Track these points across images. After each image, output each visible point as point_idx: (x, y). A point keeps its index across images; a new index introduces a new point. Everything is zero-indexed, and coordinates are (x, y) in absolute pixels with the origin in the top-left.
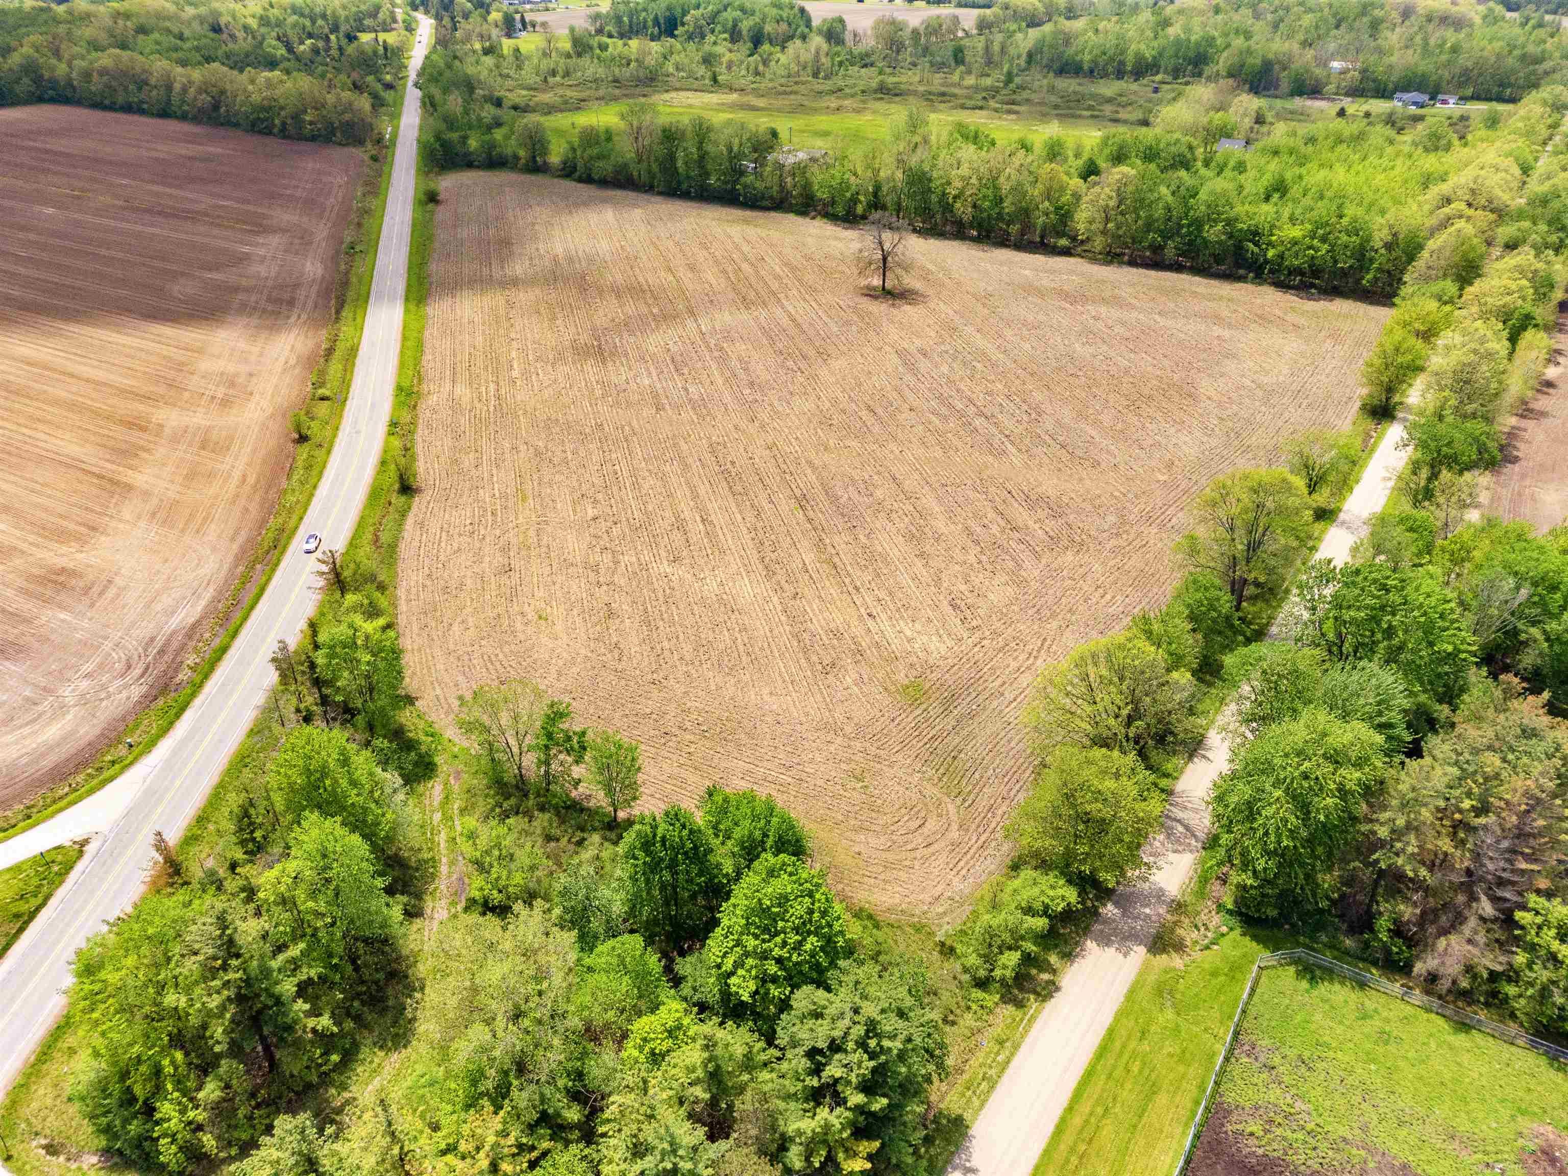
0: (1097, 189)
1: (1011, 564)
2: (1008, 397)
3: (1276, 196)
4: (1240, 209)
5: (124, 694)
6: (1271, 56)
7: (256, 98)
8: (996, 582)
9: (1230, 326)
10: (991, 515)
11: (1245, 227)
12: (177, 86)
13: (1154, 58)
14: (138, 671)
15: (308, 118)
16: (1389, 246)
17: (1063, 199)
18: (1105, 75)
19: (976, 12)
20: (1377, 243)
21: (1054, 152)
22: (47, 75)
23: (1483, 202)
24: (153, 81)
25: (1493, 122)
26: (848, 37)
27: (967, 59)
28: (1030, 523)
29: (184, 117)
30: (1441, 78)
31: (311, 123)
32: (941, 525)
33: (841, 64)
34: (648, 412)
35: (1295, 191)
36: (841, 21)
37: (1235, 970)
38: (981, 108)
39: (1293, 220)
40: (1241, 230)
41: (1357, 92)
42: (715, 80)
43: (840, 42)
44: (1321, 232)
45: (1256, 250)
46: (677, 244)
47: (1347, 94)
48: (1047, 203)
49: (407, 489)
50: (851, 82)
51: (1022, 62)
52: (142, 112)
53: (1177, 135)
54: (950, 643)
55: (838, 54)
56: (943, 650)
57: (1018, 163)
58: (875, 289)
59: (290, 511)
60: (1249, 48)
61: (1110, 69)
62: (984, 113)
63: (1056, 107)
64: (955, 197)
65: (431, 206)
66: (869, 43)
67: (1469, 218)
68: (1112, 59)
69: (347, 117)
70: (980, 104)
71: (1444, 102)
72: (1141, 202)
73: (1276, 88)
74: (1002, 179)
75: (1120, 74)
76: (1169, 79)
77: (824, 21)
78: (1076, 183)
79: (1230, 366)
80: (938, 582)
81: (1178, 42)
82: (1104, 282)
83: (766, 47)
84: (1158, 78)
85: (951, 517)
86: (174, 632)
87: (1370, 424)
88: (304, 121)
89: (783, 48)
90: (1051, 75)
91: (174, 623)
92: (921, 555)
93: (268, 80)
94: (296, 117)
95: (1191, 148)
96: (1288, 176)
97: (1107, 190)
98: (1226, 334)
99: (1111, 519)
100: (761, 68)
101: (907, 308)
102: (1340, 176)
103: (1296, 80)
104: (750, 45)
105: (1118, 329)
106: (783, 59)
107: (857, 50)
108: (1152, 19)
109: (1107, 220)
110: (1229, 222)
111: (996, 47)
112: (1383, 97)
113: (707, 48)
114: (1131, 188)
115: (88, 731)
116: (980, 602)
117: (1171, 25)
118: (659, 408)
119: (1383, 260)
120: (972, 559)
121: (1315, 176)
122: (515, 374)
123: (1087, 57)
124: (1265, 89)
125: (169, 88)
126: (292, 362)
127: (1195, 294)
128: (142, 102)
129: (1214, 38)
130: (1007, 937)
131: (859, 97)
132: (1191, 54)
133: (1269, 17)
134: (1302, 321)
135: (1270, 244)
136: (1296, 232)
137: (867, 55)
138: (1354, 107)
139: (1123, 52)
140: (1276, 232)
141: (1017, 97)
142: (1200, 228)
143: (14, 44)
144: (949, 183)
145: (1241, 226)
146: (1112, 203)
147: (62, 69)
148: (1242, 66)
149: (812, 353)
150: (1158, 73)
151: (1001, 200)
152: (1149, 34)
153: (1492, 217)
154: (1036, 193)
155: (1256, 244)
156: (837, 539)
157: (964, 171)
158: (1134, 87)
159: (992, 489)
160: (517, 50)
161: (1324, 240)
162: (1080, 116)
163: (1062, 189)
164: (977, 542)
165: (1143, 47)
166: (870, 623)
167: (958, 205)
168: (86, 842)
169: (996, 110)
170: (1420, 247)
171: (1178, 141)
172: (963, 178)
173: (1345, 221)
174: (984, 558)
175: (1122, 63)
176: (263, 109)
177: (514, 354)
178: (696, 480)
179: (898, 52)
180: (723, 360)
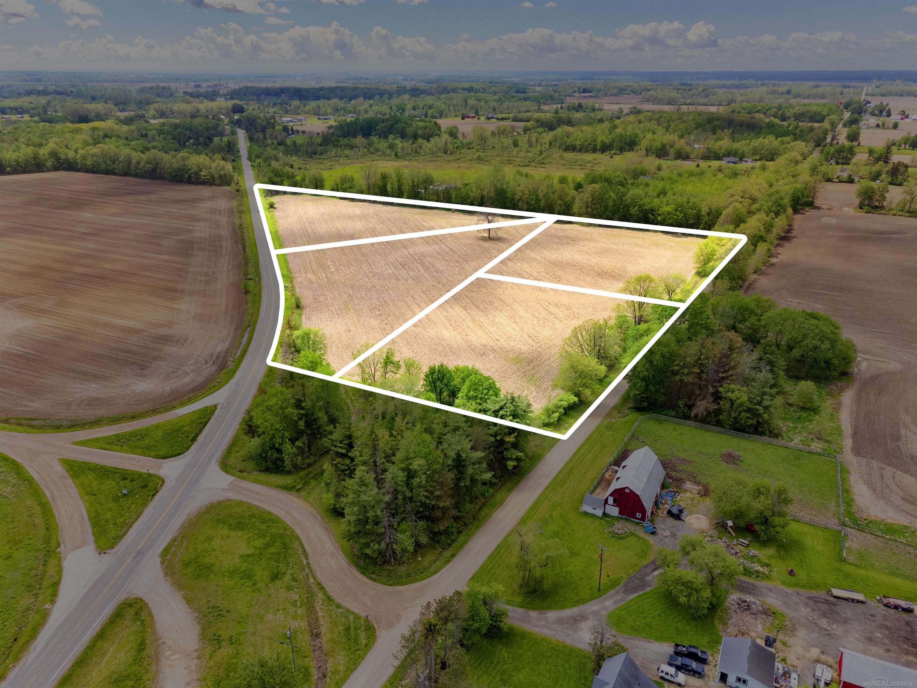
0: (582, 194)
1: (551, 324)
2: (547, 273)
3: (662, 195)
4: (646, 200)
5: (209, 369)
6: (665, 141)
7: (176, 165)
8: (545, 329)
9: (642, 247)
10: (542, 310)
11: (647, 208)
12: (134, 161)
13: (610, 143)
14: (211, 363)
15: (203, 173)
16: (709, 214)
17: (567, 199)
18: (587, 151)
19: (522, 124)
20: (704, 213)
21: (563, 180)
22: (63, 157)
23: (747, 196)
24: (121, 159)
25: (764, 168)
26: (460, 136)
27: (520, 144)
28: (558, 312)
29: (136, 176)
30: (744, 150)
31: (204, 176)
32: (522, 313)
33: (457, 148)
34: (394, 281)
35: (670, 193)
36: (456, 128)
37: (633, 422)
38: (528, 166)
39: (667, 204)
40: (646, 210)
41: (705, 158)
42: (396, 155)
43: (456, 137)
44: (679, 209)
45: (653, 217)
46: (392, 223)
47: (702, 158)
48: (560, 201)
49: (298, 307)
50: (463, 156)
51: (547, 146)
52: (115, 174)
53: (619, 173)
54: (529, 347)
55: (456, 143)
56: (526, 349)
57: (546, 184)
58: (485, 237)
59: (252, 315)
60: (654, 139)
61: (590, 148)
62: (529, 168)
63: (564, 165)
64: (518, 200)
65: (272, 209)
66: (470, 138)
67: (741, 202)
68: (590, 144)
69: (222, 173)
70: (527, 164)
71: (747, 162)
72: (601, 199)
73: (668, 156)
74: (539, 192)
75: (594, 151)
76: (618, 152)
77: (448, 128)
78: (573, 192)
79: (641, 261)
80: (522, 329)
81: (621, 136)
82: (587, 233)
83: (420, 140)
84: (613, 152)
85: (526, 311)
86: (220, 352)
87: (698, 278)
88: (200, 175)
89: (428, 141)
90: (561, 151)
91: (219, 349)
92: (515, 322)
93: (182, 157)
94: (197, 174)
95: (625, 179)
96: (667, 188)
97: (587, 194)
98: (641, 250)
99: (591, 310)
100: (418, 150)
101: (500, 244)
102: (689, 188)
103: (677, 153)
104: (412, 139)
105: (593, 249)
106: (429, 145)
107: (465, 141)
108: (609, 125)
109: (587, 207)
110: (640, 206)
111: (534, 140)
112: (719, 160)
113: (390, 141)
114: (597, 193)
115: (200, 379)
116: (539, 335)
117: (617, 128)
118: (398, 280)
119: (707, 219)
120: (535, 322)
121: (678, 187)
122: (332, 270)
123: (578, 143)
124: (663, 156)
125: (130, 162)
126: (231, 267)
127: (627, 236)
128: (114, 169)
129: (637, 133)
130: (553, 408)
131: (469, 162)
132: (627, 141)
133: (664, 125)
134: (673, 245)
135: (658, 215)
136: (668, 209)
137: (470, 143)
138: (704, 164)
139: (595, 140)
140: (660, 209)
141: (545, 161)
142: (628, 210)
143: (44, 142)
144: (515, 194)
145: (645, 208)
146: (590, 200)
147: (71, 154)
148: (652, 146)
149: (461, 260)
150: (612, 150)
151: (540, 201)
152: (606, 131)
153: (751, 201)
154: (555, 197)
155: (653, 215)
156: (480, 319)
157: (521, 188)
158: (602, 156)
159: (542, 302)
160: (295, 143)
161: (681, 212)
162: (575, 169)
163: (567, 195)
164: (537, 318)
165: (604, 138)
166: (497, 342)
167: (520, 203)
168: (216, 405)
169: (535, 167)
170: (720, 214)
171: (619, 176)
172: (521, 191)
173: (690, 204)
174: (540, 323)
175: (595, 145)
176: (179, 170)
177: (330, 263)
178: (419, 302)
179: (485, 142)
180: (422, 264)
